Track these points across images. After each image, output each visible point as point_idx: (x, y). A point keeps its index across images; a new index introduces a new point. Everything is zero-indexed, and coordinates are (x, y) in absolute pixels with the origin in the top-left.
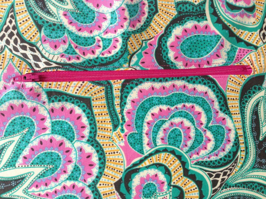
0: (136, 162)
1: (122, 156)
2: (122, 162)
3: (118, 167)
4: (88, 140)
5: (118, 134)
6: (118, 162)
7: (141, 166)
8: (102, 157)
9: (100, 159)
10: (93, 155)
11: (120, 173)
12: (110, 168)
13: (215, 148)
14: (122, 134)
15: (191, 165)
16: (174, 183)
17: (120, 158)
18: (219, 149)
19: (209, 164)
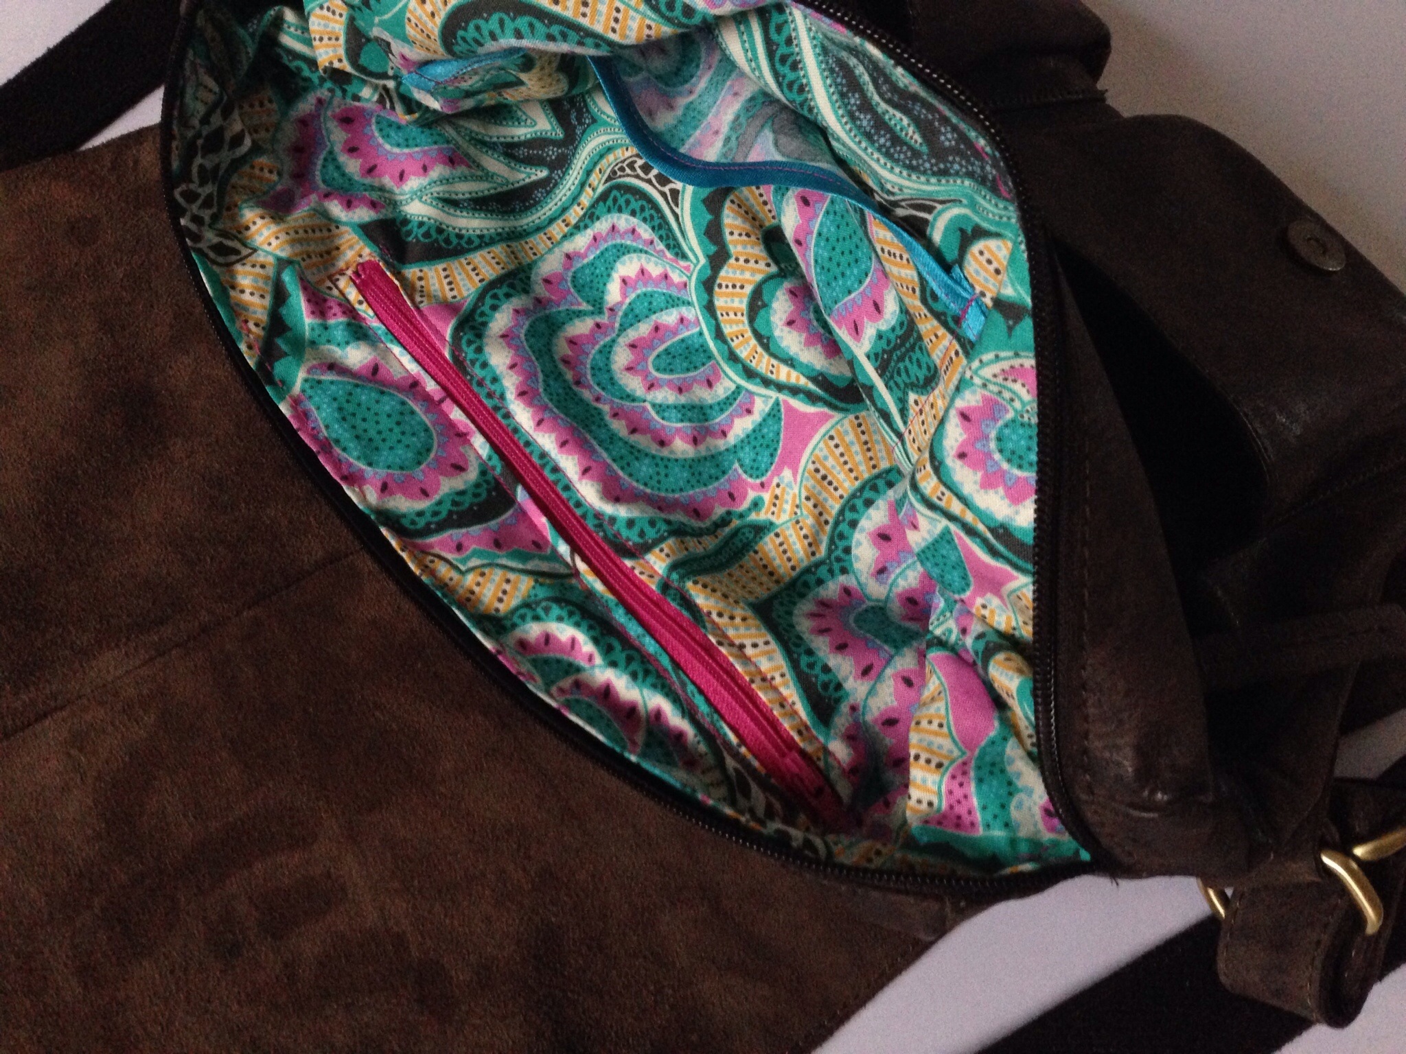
0: (802, 401)
1: (817, 452)
2: (832, 438)
3: (850, 437)
4: (844, 571)
5: (773, 509)
6: (841, 449)
7: (803, 382)
8: (859, 503)
9: (869, 503)
10: (872, 529)
11: (861, 420)
12: (871, 459)
13: (624, 254)
14: (767, 496)
15: (695, 266)
16: (768, 265)
17: (825, 452)
18: (619, 241)
19: (660, 227)
